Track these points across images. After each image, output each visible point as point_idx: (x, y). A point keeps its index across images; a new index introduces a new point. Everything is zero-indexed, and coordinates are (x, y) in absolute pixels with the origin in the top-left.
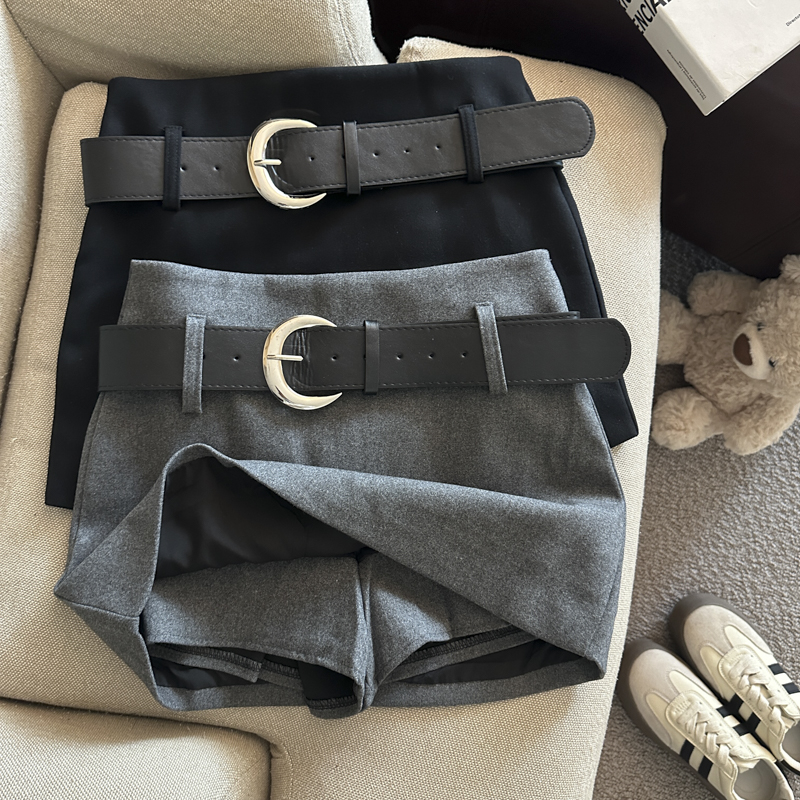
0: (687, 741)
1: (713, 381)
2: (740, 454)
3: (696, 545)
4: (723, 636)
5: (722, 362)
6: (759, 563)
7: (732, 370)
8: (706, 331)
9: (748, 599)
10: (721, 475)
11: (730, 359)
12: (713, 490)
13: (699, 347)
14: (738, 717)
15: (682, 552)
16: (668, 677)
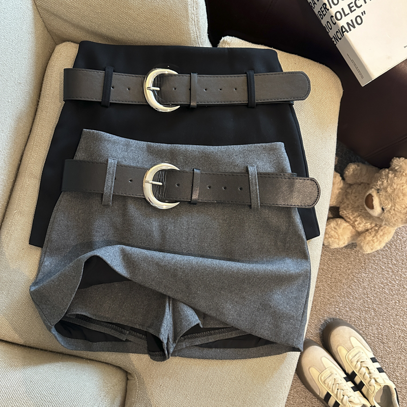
0: (328, 393)
1: (354, 216)
2: (364, 253)
3: (339, 296)
4: (349, 342)
5: (358, 207)
6: (369, 308)
7: (363, 211)
8: (352, 192)
9: (362, 325)
10: (353, 263)
11: (362, 206)
12: (349, 270)
13: (347, 199)
14: (354, 382)
15: (332, 299)
16: (321, 360)
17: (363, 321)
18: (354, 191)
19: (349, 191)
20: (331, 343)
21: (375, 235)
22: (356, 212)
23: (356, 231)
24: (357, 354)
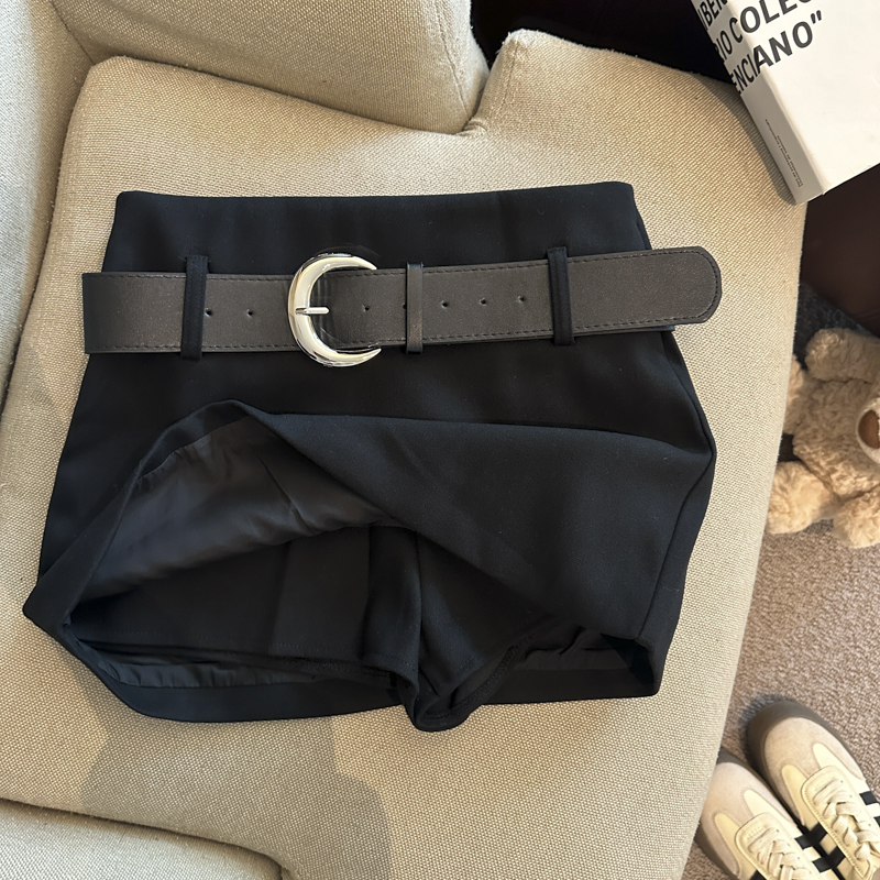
1: (828, 459)
3: (787, 645)
5: (841, 438)
6: (857, 672)
8: (825, 400)
9: (841, 713)
10: (823, 566)
13: (814, 417)
15: (771, 652)
16: (742, 796)
17: (843, 702)
18: (830, 398)
19: (819, 397)
20: (767, 756)
22: (834, 449)
23: (834, 494)
24: (830, 783)
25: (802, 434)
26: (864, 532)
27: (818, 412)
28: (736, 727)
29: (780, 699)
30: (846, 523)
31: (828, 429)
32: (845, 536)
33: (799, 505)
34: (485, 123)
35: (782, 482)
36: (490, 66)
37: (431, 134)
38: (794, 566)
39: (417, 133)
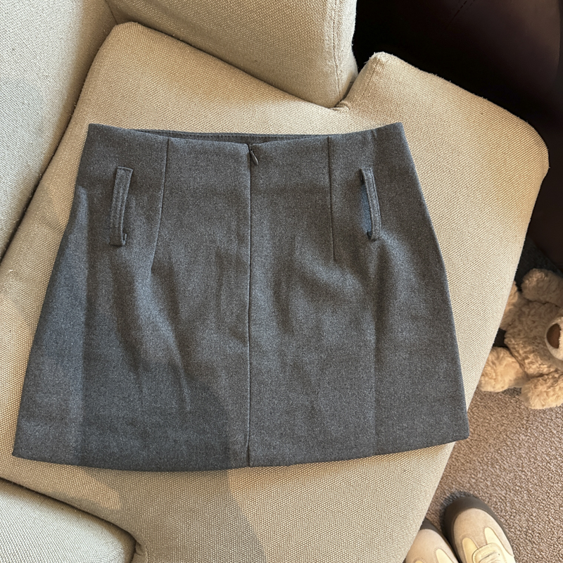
1: (525, 350)
5: (535, 338)
8: (529, 312)
9: (506, 511)
10: (511, 417)
16: (435, 552)
17: (508, 505)
18: (533, 312)
19: (526, 310)
20: (455, 530)
21: (552, 385)
22: (530, 344)
23: (525, 372)
24: (491, 554)
25: (511, 331)
26: (539, 400)
27: (524, 319)
28: (439, 508)
29: (469, 495)
30: (529, 392)
31: (528, 331)
32: (527, 400)
33: (502, 375)
34: (349, 105)
35: (494, 359)
36: (359, 71)
37: (315, 106)
38: (492, 413)
39: (307, 103)
